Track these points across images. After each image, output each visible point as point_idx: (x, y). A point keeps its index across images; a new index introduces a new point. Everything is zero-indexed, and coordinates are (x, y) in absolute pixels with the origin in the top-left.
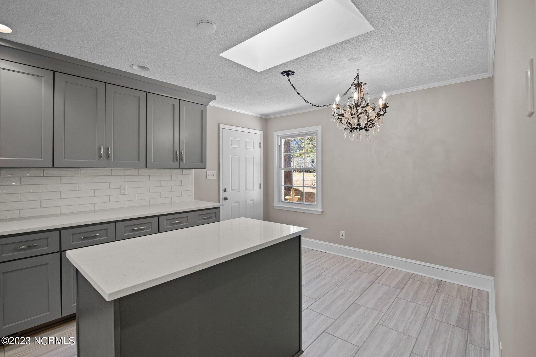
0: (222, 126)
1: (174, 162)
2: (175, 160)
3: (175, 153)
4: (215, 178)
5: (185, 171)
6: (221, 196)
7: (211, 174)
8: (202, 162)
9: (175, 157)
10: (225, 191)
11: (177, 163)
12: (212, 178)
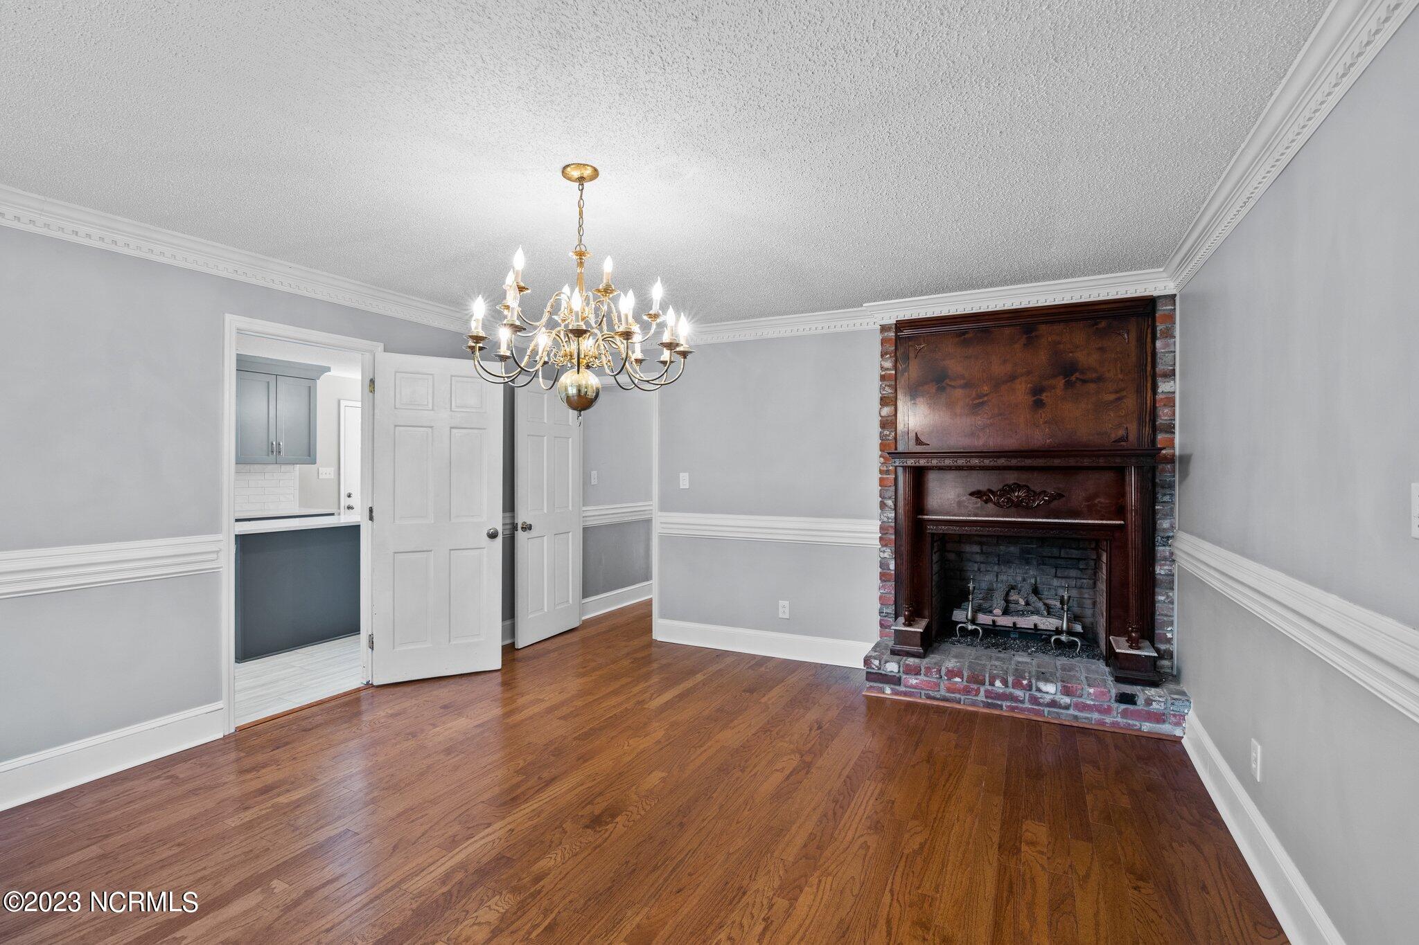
0: (343, 403)
1: (268, 455)
2: (270, 453)
3: (270, 445)
4: (333, 477)
5: (284, 468)
6: (343, 504)
7: (326, 471)
8: (309, 455)
9: (270, 450)
10: (349, 496)
11: (272, 458)
12: (327, 477)
